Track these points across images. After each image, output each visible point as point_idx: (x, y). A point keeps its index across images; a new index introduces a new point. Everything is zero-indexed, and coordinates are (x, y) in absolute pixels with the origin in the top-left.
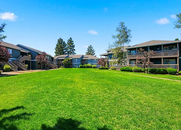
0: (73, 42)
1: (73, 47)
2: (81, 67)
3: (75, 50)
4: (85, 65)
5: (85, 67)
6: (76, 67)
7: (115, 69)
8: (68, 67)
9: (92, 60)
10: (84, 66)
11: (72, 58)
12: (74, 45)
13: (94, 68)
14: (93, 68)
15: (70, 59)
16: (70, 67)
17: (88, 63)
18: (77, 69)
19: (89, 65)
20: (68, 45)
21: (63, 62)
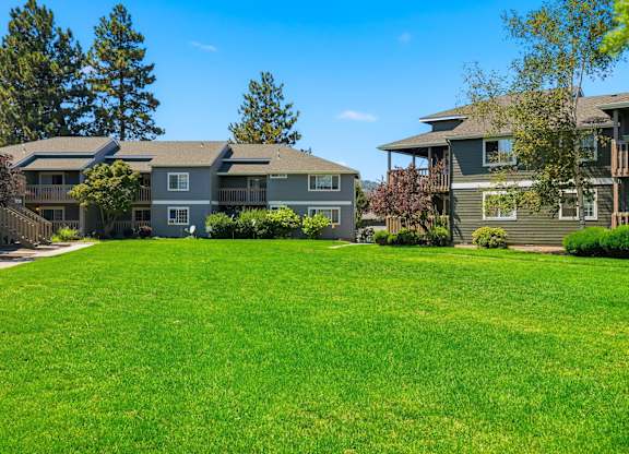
0: (140, 39)
1: (144, 76)
2: (224, 233)
3: (154, 104)
4: (251, 217)
5: (249, 233)
6: (178, 234)
7: (505, 246)
8: (113, 235)
9: (297, 185)
10: (240, 221)
11: (146, 167)
12: (145, 62)
13: (318, 234)
14: (305, 237)
15: (137, 168)
16: (128, 234)
17: (272, 203)
18: (188, 243)
19: (280, 212)
20: (103, 65)
21: (78, 189)
